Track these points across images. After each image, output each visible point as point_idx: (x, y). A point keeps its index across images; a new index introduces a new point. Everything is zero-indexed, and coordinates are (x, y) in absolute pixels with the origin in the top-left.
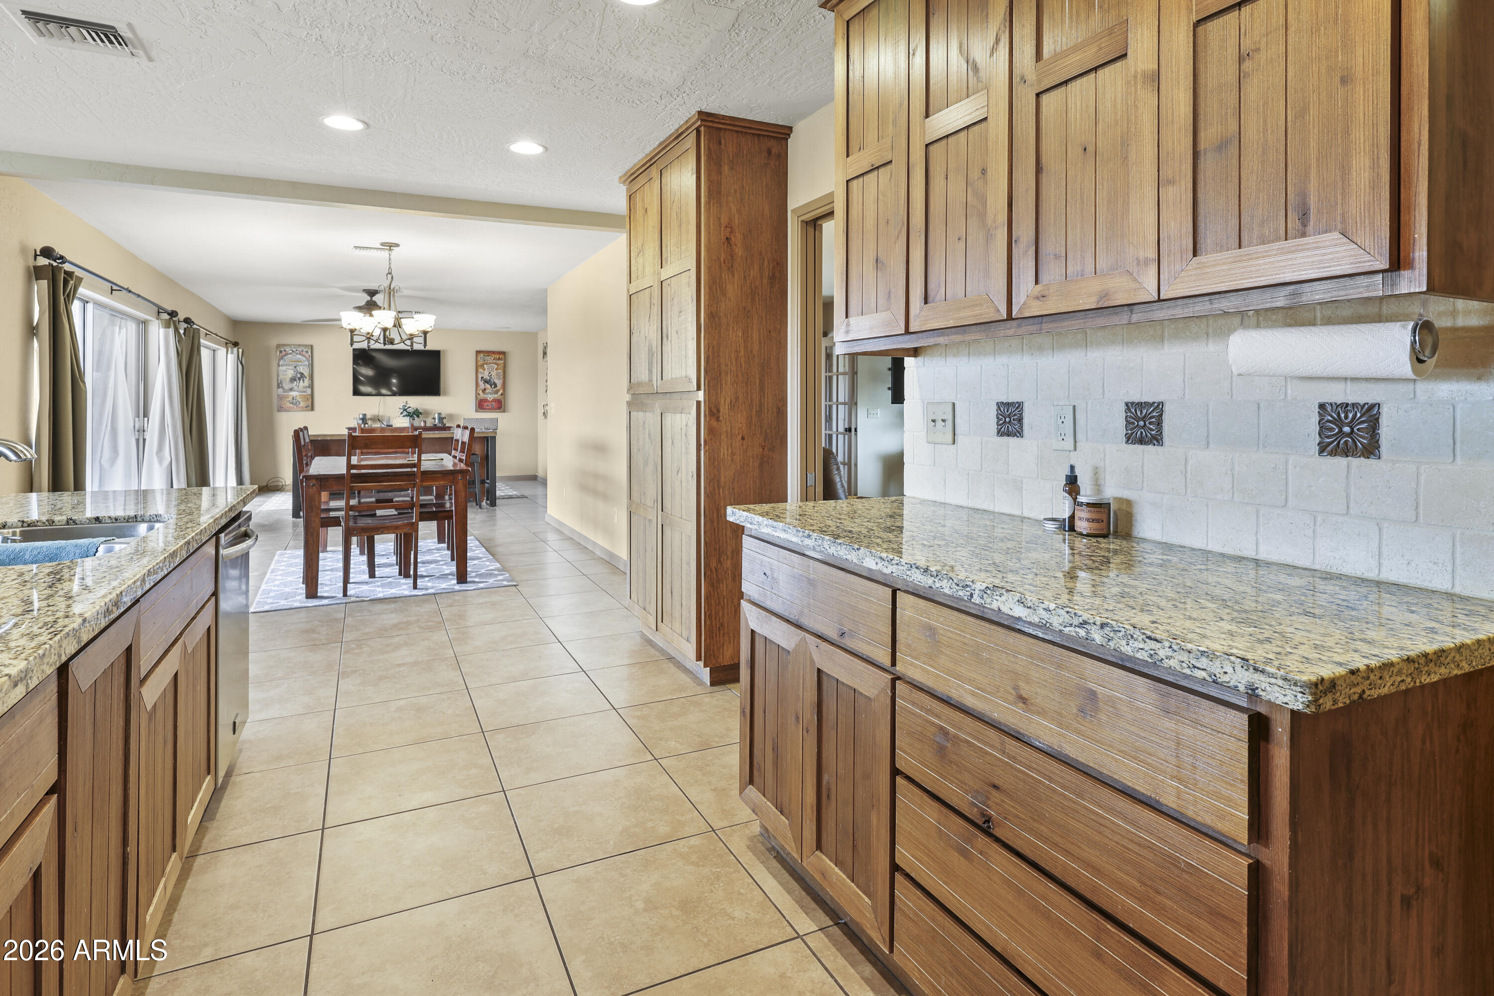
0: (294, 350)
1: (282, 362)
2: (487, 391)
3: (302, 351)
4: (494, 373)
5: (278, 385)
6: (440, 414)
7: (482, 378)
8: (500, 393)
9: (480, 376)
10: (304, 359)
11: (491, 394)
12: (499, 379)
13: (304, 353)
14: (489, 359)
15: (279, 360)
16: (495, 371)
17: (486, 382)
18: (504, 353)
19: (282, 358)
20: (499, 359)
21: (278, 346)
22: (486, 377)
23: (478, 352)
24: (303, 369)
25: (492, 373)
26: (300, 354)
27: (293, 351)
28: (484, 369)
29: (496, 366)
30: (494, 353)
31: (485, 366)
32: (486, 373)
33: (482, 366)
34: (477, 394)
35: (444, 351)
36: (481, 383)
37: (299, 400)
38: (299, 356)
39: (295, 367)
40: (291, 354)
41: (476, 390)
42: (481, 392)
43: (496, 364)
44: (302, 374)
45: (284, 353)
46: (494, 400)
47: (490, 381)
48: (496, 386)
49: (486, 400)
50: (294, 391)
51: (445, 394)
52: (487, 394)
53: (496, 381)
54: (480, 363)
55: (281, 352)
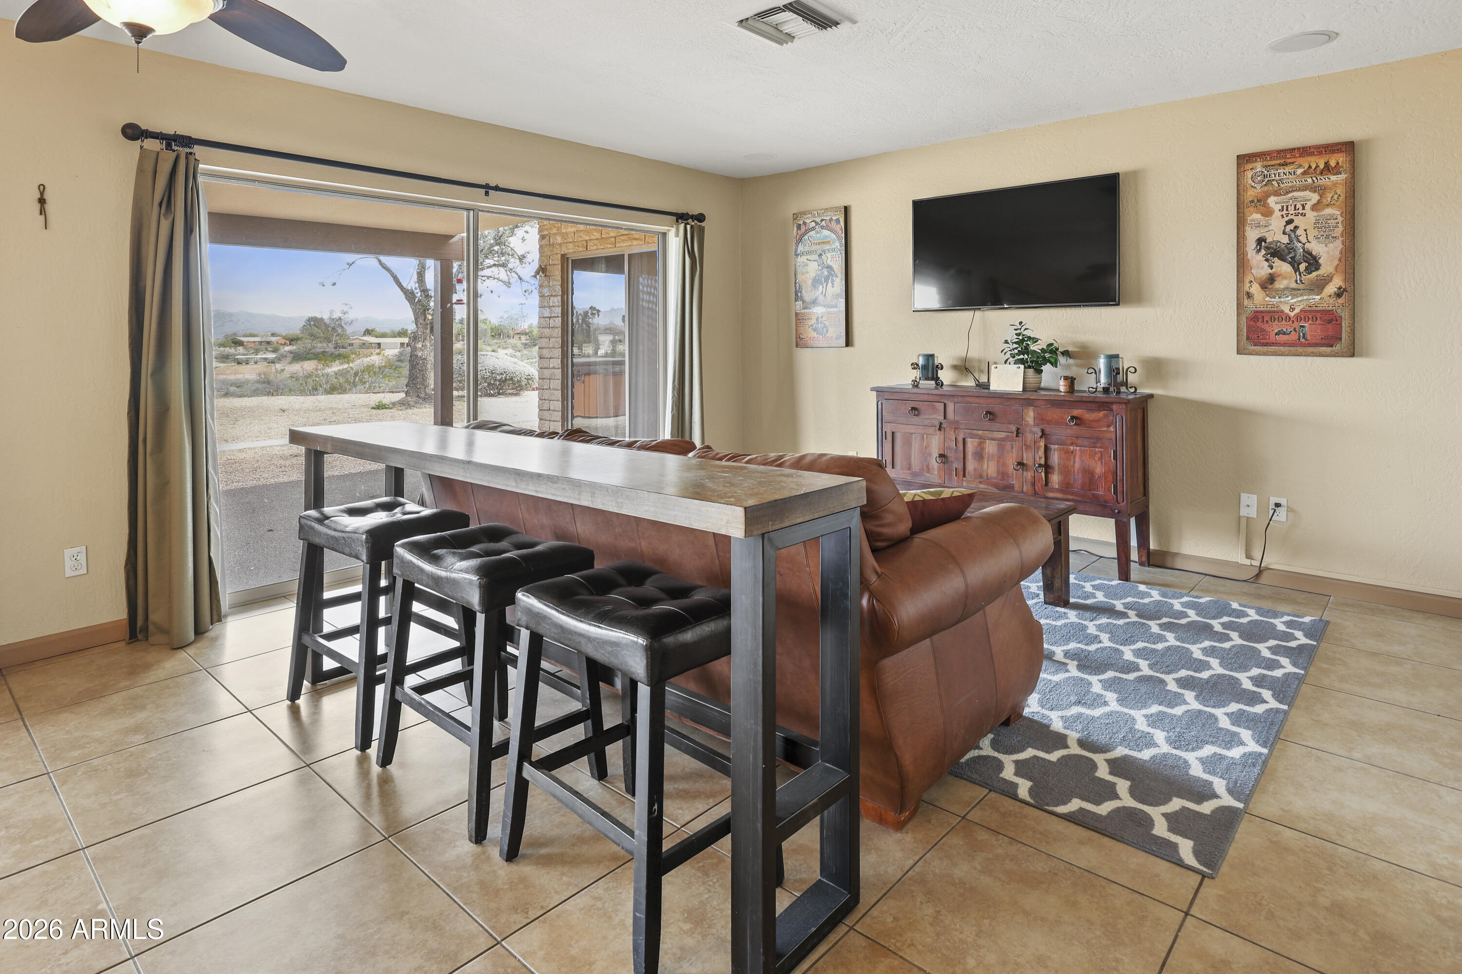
0: (818, 220)
1: (801, 248)
2: (1280, 284)
3: (831, 220)
4: (1306, 222)
5: (796, 294)
6: (1112, 358)
7: (1260, 241)
8: (1331, 289)
9: (1252, 235)
10: (833, 236)
11: (1294, 292)
12: (1329, 238)
13: (833, 225)
14: (1289, 175)
15: (797, 246)
16: (1311, 215)
17: (1275, 253)
18: (1349, 147)
19: (799, 240)
20: (1328, 169)
21: (796, 216)
22: (1276, 233)
23: (1244, 160)
24: (832, 257)
25: (1298, 220)
26: (827, 228)
27: (817, 223)
28: (1268, 213)
29: (1315, 197)
30: (1305, 151)
31: (1272, 201)
32: (1277, 223)
33: (1261, 203)
34: (1243, 296)
35: (1135, 174)
36: (1259, 265)
37: (827, 323)
38: (826, 232)
39: (820, 255)
40: (813, 229)
41: (1240, 280)
42: (1255, 289)
43: (1313, 189)
44: (829, 268)
45: (803, 228)
46: (1309, 314)
47: (1290, 248)
48: (1313, 263)
49: (1276, 315)
50: (819, 305)
51: (1138, 298)
52: (1281, 293)
53: (1316, 247)
54: (1251, 194)
55: (799, 227)
